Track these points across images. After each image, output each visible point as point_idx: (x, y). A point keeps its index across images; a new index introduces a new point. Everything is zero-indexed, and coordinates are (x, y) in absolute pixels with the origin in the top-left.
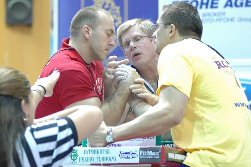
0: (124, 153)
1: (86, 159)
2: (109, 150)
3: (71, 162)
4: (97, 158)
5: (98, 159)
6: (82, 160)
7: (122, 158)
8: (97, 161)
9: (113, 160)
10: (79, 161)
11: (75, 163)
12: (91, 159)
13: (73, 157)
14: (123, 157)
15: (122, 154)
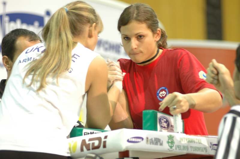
0: (214, 145)
1: (182, 148)
2: (201, 140)
3: (168, 149)
4: (191, 147)
5: (192, 149)
6: (179, 147)
7: (213, 150)
8: (191, 151)
9: (204, 151)
10: (176, 149)
11: (172, 150)
12: (186, 148)
13: (170, 144)
14: (214, 148)
15: (212, 145)
